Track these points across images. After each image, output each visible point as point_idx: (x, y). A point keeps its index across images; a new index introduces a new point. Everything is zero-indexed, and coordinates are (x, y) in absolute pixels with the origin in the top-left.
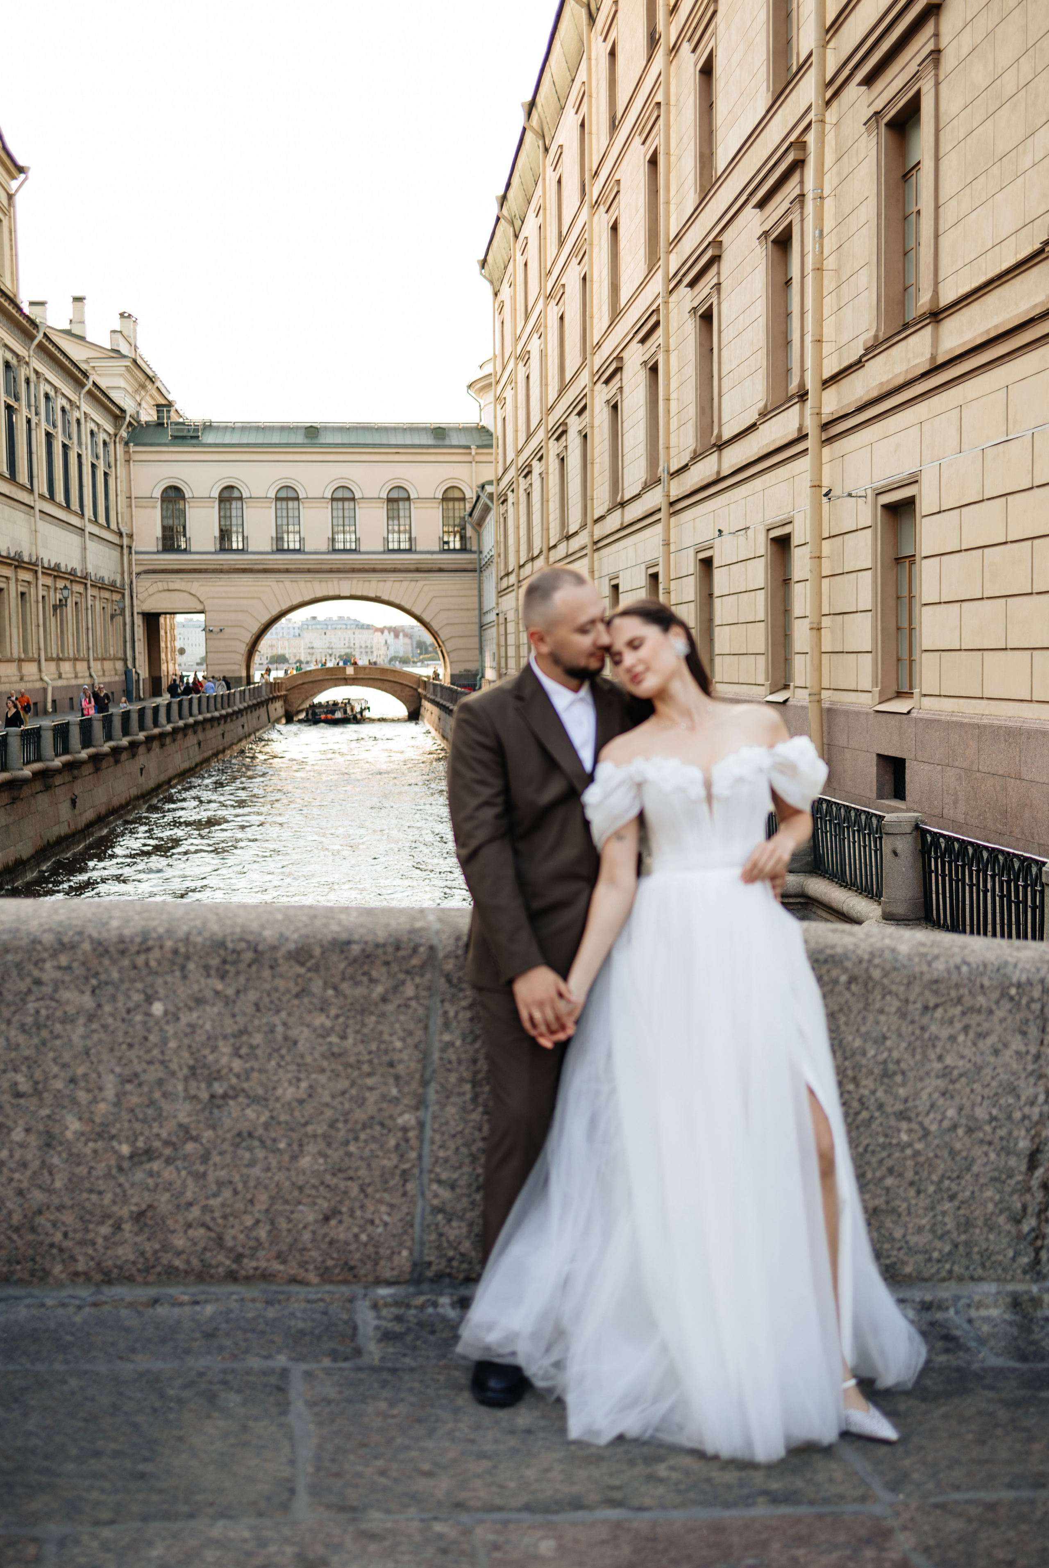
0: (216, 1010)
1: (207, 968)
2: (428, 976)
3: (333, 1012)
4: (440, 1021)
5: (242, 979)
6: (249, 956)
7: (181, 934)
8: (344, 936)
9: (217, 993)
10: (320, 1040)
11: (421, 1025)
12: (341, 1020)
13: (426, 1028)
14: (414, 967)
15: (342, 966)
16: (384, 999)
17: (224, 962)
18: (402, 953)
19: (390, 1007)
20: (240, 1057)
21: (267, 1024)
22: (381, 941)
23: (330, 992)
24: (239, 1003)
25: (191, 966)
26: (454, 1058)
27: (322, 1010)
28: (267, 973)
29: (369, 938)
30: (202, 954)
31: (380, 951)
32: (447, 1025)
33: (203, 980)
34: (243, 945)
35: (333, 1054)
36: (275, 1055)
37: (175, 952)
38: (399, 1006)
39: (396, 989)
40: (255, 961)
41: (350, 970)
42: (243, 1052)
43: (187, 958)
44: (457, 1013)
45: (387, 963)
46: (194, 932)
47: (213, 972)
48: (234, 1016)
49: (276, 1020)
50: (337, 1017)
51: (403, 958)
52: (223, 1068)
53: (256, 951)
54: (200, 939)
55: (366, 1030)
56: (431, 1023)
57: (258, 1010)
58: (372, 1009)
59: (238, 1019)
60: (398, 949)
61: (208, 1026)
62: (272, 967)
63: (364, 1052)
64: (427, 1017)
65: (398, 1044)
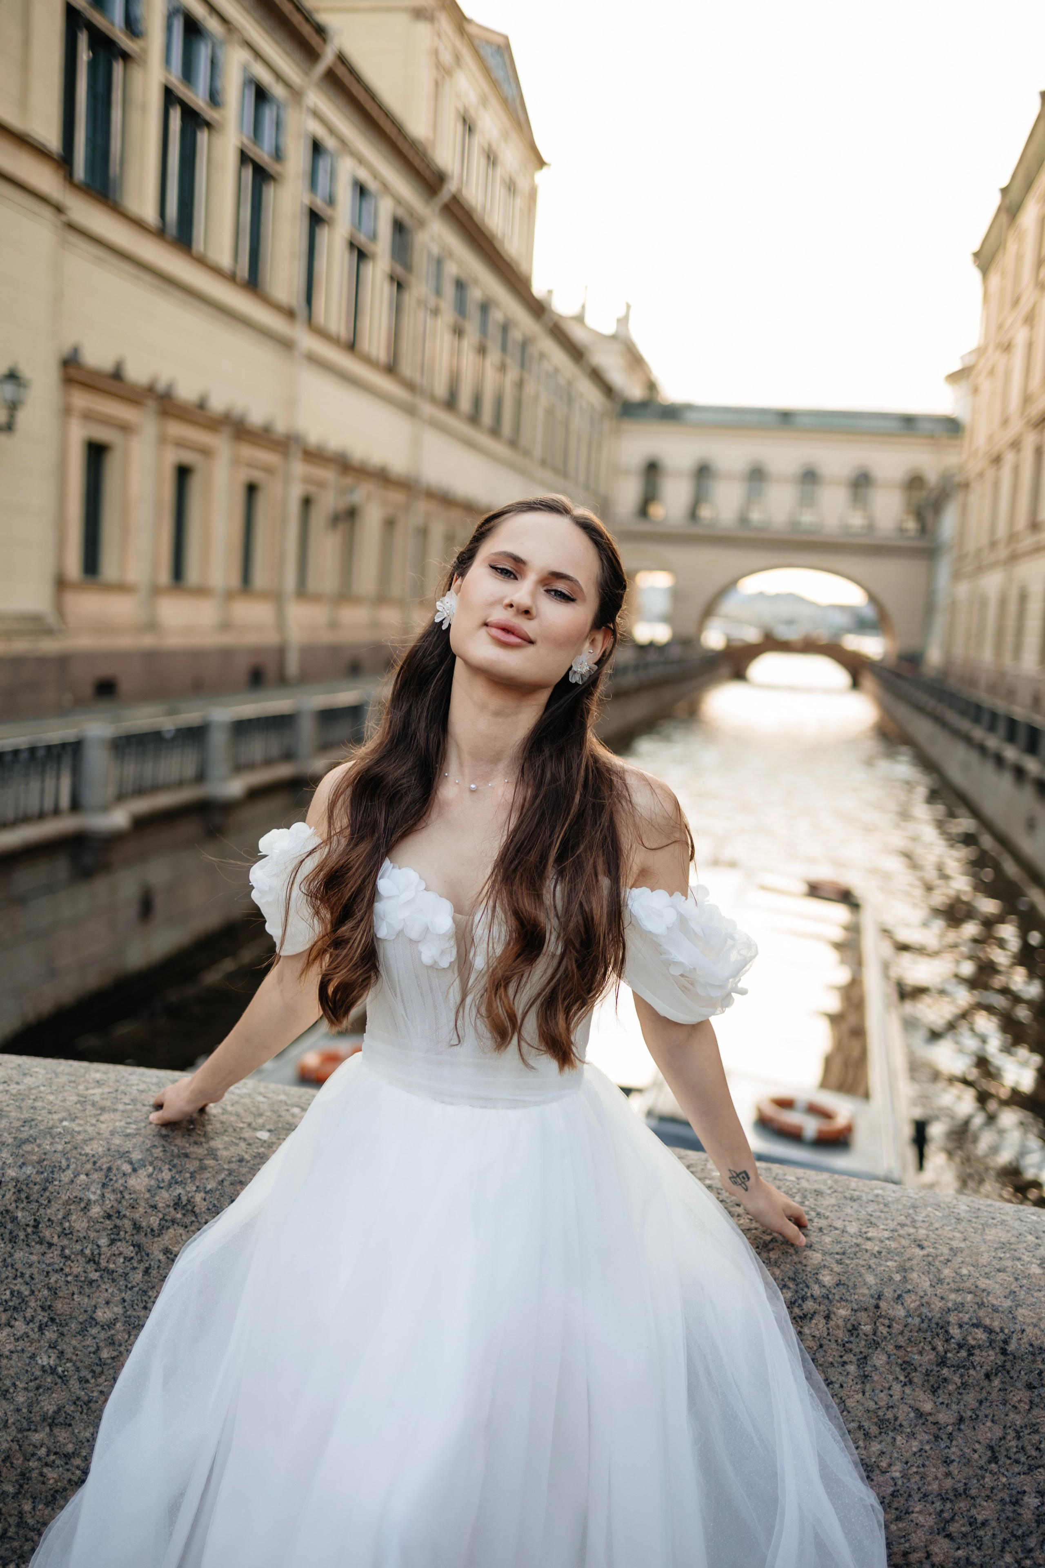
0: (915, 1446)
1: (907, 1366)
5: (971, 1398)
6: (991, 1357)
7: (863, 1295)
9: (920, 1414)
17: (942, 1362)
20: (949, 1536)
21: (1008, 1486)
24: (959, 1440)
25: (879, 1359)
28: (1019, 1395)
30: (901, 1341)
33: (897, 1387)
34: (981, 1335)
36: (1015, 1544)
37: (854, 1330)
40: (1001, 1369)
42: (953, 1528)
43: (876, 1345)
46: (888, 1293)
47: (917, 1378)
48: (947, 1462)
49: (1027, 1483)
52: (915, 1550)
53: (1004, 1352)
54: (900, 1312)
57: (994, 1459)
59: (954, 1468)
61: (896, 1472)
62: (1030, 1387)
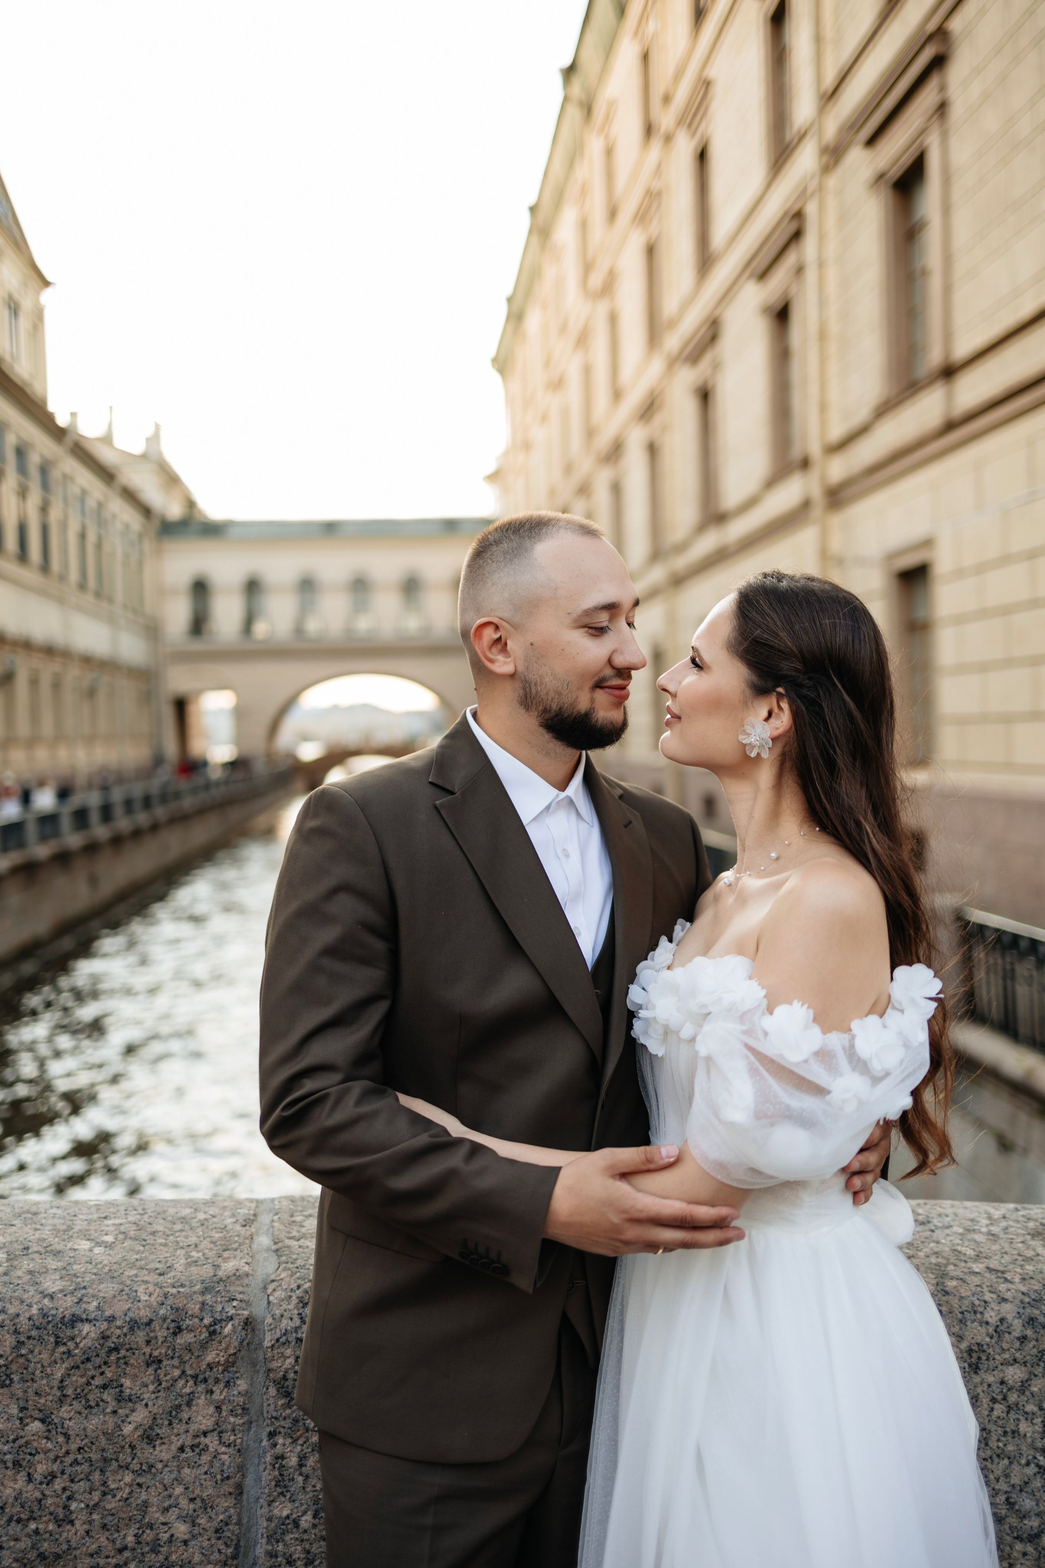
2: (242, 1385)
3: (41, 1469)
4: (268, 1476)
8: (66, 1306)
10: (15, 1528)
11: (228, 1487)
12: (58, 1484)
13: (239, 1491)
14: (210, 1367)
15: (59, 1372)
16: (150, 1438)
18: (186, 1338)
19: (163, 1453)
22: (144, 1314)
23: (36, 1426)
26: (297, 1552)
27: (17, 1464)
29: (119, 1308)
31: (140, 1336)
32: (282, 1484)
35: (42, 1556)
38: (182, 1449)
39: (173, 1414)
41: (77, 1379)
44: (302, 1458)
45: (155, 1362)
50: (51, 1477)
51: (189, 1349)
55: (111, 1504)
56: (249, 1481)
58: (125, 1457)
60: (178, 1331)
63: (109, 1549)
64: (241, 1469)
65: (182, 1529)
